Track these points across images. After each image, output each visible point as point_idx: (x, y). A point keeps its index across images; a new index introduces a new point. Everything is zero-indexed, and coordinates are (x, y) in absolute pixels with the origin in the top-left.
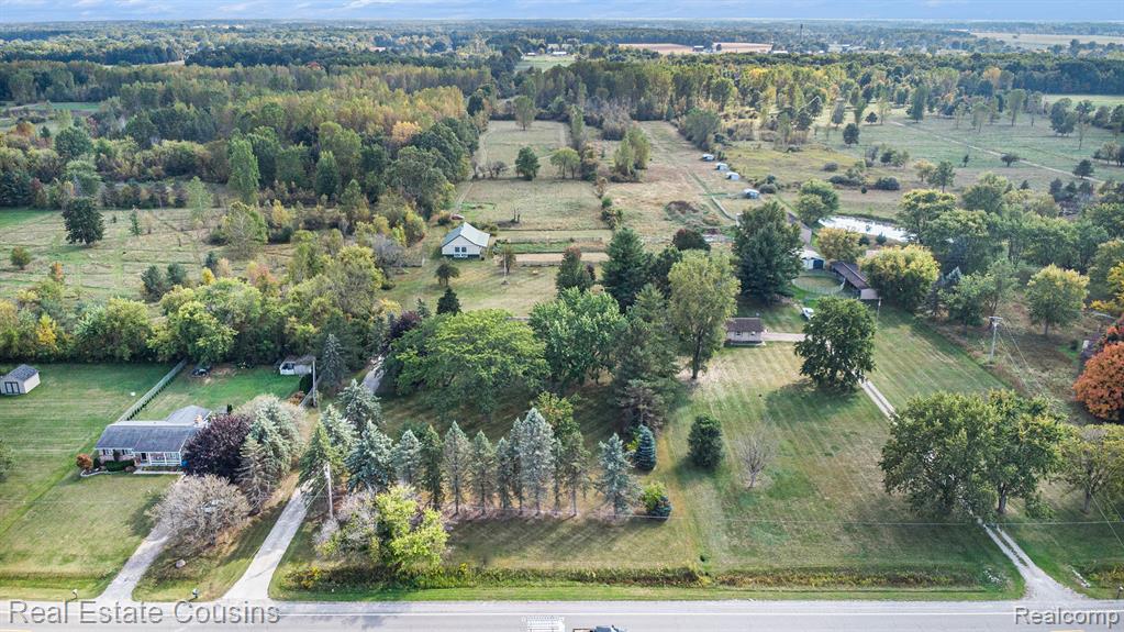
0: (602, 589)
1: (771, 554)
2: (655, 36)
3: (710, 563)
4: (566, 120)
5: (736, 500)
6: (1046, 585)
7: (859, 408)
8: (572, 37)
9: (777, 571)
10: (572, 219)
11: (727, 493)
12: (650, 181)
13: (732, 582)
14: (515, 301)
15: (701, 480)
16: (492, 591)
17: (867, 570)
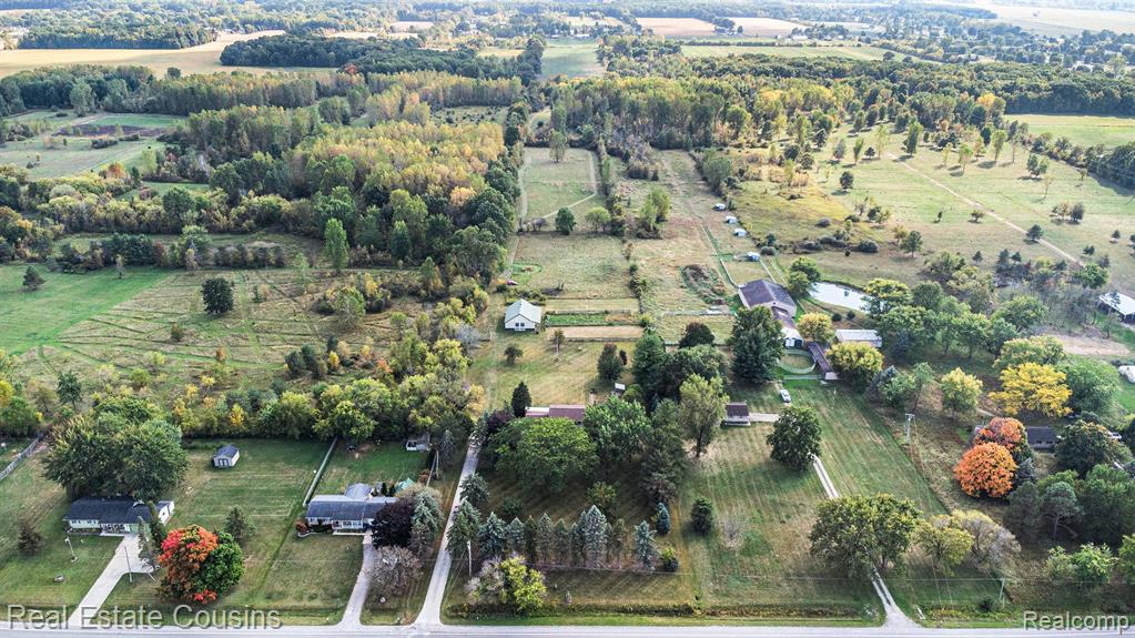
0: (636, 618)
1: (738, 596)
2: (678, 10)
3: (701, 601)
4: (595, 149)
5: (721, 555)
6: (898, 618)
7: (808, 482)
8: (594, 11)
9: (741, 606)
10: (606, 286)
11: (715, 552)
12: (671, 237)
13: (713, 614)
14: (566, 378)
15: (698, 541)
16: (571, 620)
17: (795, 606)
